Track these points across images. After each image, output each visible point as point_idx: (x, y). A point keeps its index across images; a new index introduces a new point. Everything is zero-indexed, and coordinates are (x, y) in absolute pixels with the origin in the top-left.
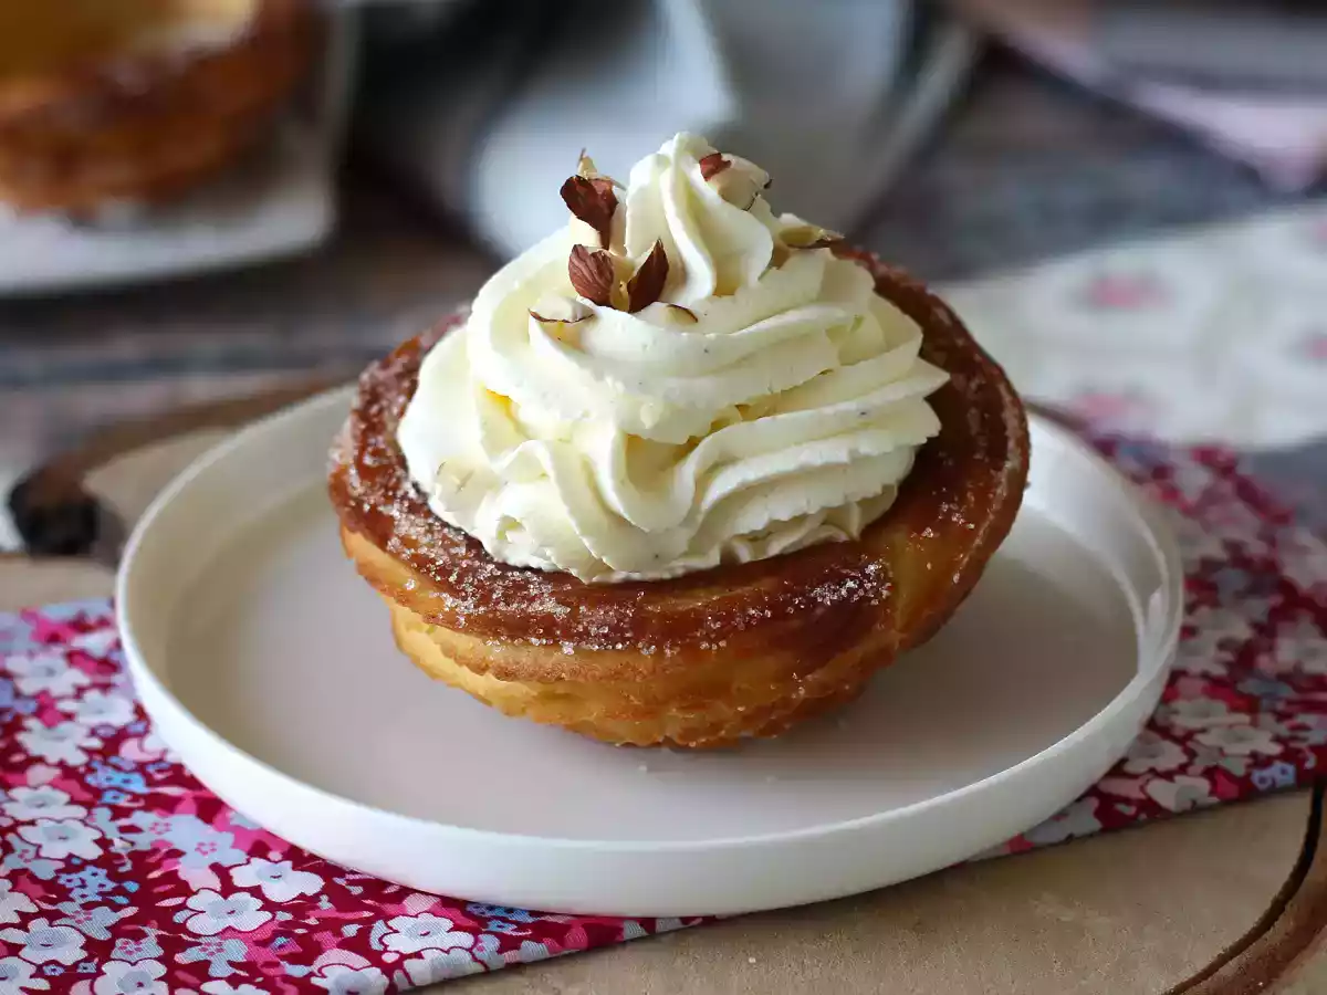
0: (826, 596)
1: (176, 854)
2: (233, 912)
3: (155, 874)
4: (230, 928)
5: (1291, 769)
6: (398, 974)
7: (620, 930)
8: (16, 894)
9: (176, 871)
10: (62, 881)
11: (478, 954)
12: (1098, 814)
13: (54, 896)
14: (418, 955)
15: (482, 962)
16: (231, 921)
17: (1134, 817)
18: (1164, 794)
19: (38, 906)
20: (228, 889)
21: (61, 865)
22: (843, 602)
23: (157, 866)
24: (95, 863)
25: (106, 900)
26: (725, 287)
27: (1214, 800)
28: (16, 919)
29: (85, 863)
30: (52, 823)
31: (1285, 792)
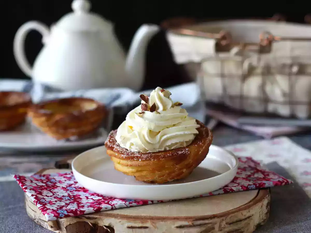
0: (180, 153)
1: (80, 195)
4: (88, 202)
5: (254, 186)
6: (113, 206)
7: (148, 202)
8: (55, 199)
9: (80, 197)
11: (126, 204)
12: (224, 190)
13: (61, 199)
14: (117, 204)
15: (126, 205)
17: (229, 191)
18: (234, 189)
19: (58, 200)
20: (88, 199)
21: (62, 196)
22: (183, 153)
23: (77, 197)
24: (67, 196)
25: (69, 200)
26: (164, 109)
27: (242, 190)
28: (55, 201)
29: (65, 196)
30: (61, 192)
31: (254, 189)
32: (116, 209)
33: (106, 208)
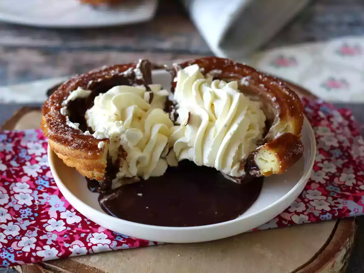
1: (49, 206)
2: (57, 226)
3: (43, 212)
4: (55, 230)
5: (331, 215)
6: (90, 250)
7: (148, 243)
8: (8, 214)
9: (48, 211)
10: (20, 211)
12: (277, 223)
13: (17, 216)
16: (56, 228)
18: (296, 219)
19: (12, 218)
20: (58, 219)
21: (21, 207)
23: (44, 209)
24: (30, 207)
25: (29, 218)
27: (309, 222)
28: (6, 222)
29: (28, 207)
30: (23, 194)
31: (329, 221)
33: (78, 253)
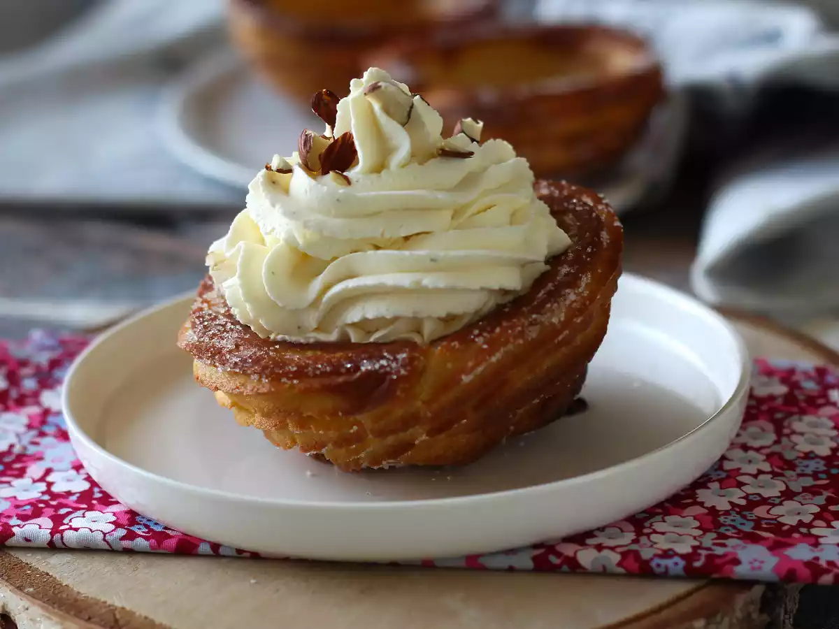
0: (366, 366)
5: (682, 563)
6: (57, 536)
7: (198, 546)
11: (108, 537)
12: (534, 558)
14: (76, 529)
15: (107, 542)
17: (559, 565)
22: (376, 371)
27: (621, 570)
31: (677, 578)
32: (67, 549)
33: (27, 540)
